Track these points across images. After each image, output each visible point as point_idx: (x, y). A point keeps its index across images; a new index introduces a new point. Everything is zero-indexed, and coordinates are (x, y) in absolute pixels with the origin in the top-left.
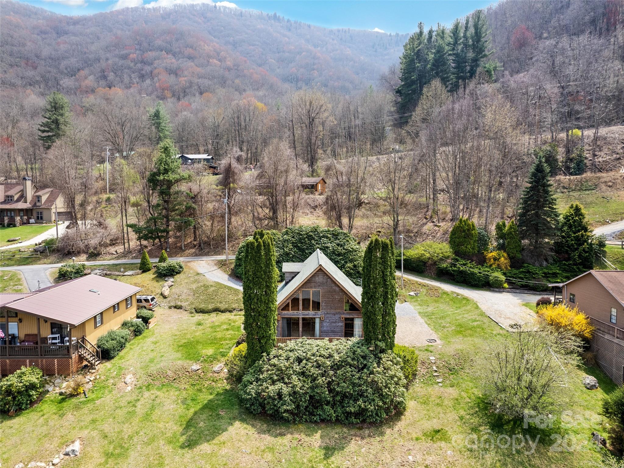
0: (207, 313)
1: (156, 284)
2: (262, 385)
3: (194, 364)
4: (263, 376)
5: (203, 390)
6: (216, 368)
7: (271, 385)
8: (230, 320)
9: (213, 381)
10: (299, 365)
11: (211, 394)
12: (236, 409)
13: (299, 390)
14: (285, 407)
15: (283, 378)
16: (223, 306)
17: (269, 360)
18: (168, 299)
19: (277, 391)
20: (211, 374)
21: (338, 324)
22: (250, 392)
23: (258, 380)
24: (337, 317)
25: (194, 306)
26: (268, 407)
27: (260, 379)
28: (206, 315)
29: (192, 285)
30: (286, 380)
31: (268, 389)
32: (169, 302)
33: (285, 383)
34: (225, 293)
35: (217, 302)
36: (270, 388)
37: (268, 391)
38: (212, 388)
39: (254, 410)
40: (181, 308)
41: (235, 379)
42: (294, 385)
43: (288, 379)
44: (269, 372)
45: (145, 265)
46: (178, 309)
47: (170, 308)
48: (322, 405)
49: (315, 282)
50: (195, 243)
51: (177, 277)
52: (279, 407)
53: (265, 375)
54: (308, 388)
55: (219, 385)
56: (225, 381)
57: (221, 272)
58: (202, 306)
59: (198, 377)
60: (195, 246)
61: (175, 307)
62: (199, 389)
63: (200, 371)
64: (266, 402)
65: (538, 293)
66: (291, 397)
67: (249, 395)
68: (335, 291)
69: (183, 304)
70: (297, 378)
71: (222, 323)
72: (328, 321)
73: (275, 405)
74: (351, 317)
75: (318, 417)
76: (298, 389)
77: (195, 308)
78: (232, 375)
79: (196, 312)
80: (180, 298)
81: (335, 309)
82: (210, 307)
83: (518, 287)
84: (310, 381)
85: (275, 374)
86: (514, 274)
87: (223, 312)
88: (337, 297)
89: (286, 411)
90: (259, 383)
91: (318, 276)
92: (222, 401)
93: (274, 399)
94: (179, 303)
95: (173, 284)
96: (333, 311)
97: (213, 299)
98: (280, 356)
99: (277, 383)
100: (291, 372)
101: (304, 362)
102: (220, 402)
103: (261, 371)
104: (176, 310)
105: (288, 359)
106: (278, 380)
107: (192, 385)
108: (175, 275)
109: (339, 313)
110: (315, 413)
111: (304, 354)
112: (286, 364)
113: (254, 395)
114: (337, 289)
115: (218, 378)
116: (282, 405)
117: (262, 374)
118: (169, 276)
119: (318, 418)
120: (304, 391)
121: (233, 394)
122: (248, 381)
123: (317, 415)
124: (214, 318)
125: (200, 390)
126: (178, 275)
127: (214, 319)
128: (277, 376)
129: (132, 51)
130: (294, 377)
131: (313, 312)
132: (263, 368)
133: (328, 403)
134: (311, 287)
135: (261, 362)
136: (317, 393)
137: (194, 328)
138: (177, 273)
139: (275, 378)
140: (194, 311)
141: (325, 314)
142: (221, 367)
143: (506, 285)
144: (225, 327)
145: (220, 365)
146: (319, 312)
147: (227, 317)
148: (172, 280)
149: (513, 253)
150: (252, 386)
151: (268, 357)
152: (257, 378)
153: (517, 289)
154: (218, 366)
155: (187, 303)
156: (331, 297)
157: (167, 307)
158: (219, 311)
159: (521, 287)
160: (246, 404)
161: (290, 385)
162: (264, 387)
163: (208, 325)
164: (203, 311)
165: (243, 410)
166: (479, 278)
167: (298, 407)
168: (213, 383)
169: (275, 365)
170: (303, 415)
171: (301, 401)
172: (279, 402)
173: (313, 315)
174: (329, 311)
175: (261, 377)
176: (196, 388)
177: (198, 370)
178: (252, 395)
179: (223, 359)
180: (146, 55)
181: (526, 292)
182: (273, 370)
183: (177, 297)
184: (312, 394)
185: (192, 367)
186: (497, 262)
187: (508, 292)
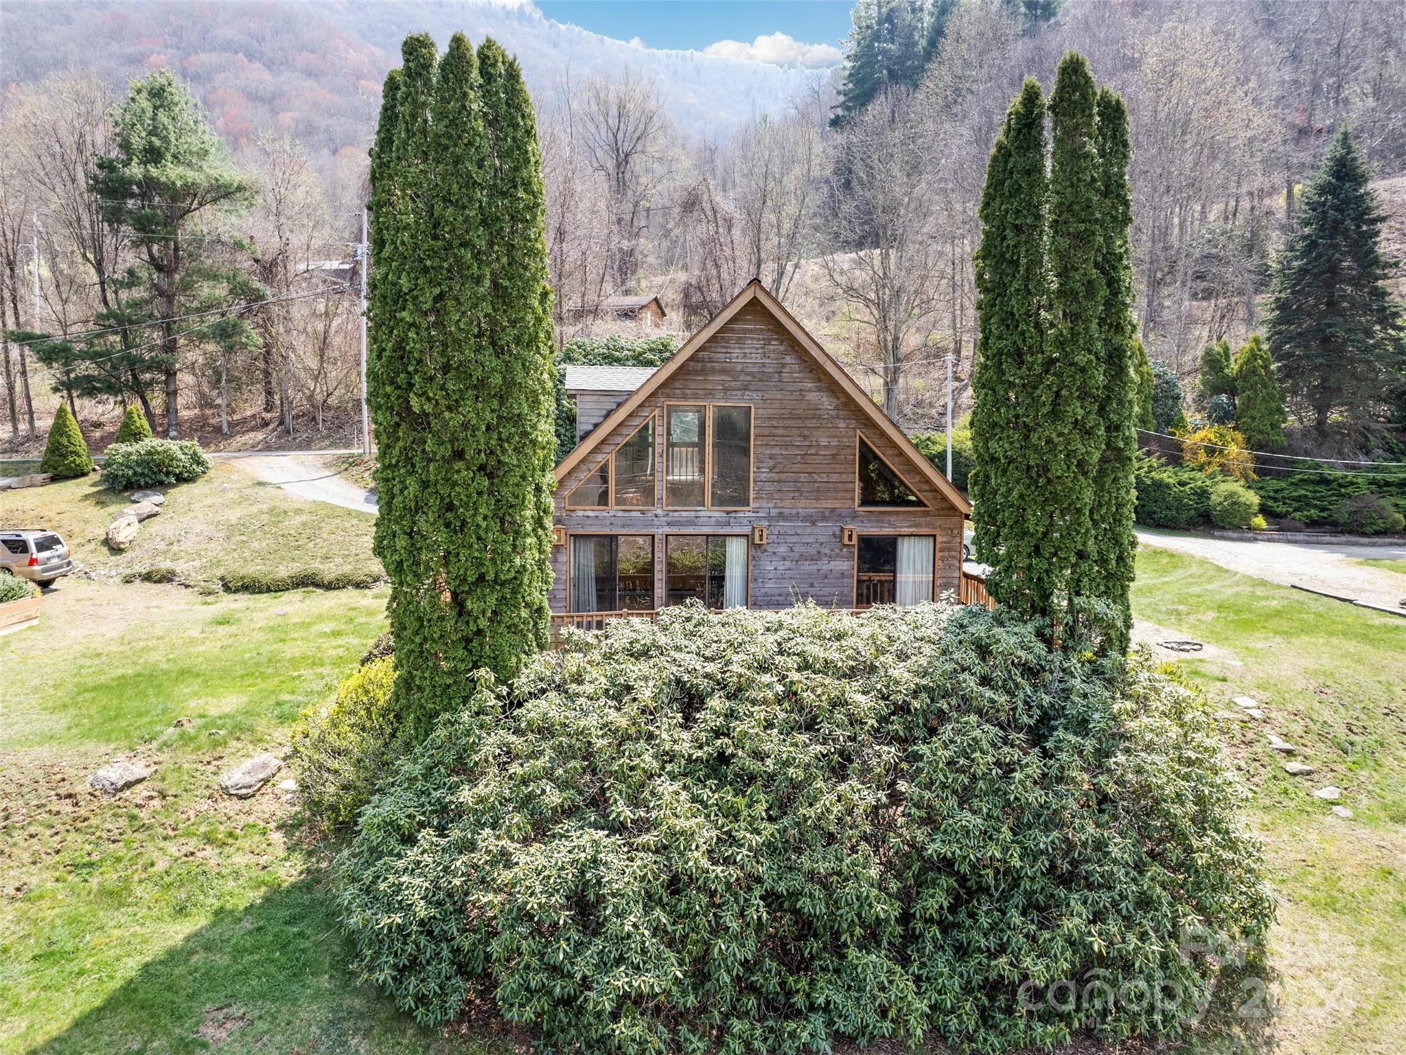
0: (269, 590)
1: (92, 511)
2: (471, 846)
3: (121, 756)
4: (481, 789)
5: (139, 891)
6: (236, 773)
7: (526, 841)
8: (354, 609)
9: (209, 839)
10: (685, 727)
11: (181, 911)
12: (318, 995)
13: (705, 863)
14: (621, 980)
15: (599, 802)
16: (330, 571)
17: (514, 703)
18: (128, 555)
19: (570, 874)
20: (205, 805)
21: (825, 566)
22: (398, 888)
23: (445, 816)
24: (825, 530)
25: (220, 572)
26: (508, 984)
27: (460, 812)
28: (265, 598)
29: (227, 511)
30: (622, 810)
31: (509, 865)
32: (130, 564)
33: (617, 828)
34: (344, 530)
35: (313, 557)
36: (521, 858)
37: (506, 876)
38: (200, 877)
39: (421, 999)
40: (170, 580)
41: (325, 825)
42: (673, 834)
43: (634, 801)
44: (515, 768)
45: (64, 456)
46: (160, 581)
47: (128, 580)
48: (839, 950)
49: (724, 371)
50: (268, 416)
51: (181, 493)
52: (586, 984)
53: (489, 786)
54: (756, 853)
55: (240, 860)
56: (277, 837)
57: (342, 482)
58: (254, 569)
59: (123, 822)
60: (266, 424)
61: (148, 577)
62: (110, 886)
63: (141, 792)
64: (495, 947)
65: (1365, 540)
66: (658, 912)
67: (389, 909)
68: (814, 413)
69: (179, 567)
70: (684, 795)
71: (320, 618)
72: (782, 549)
73: (555, 970)
74: (888, 531)
75: (818, 1020)
76: (698, 859)
77: (222, 579)
78: (315, 806)
79: (227, 588)
80: (175, 548)
81: (818, 494)
82: (283, 571)
83: (1298, 524)
84: (760, 809)
85: (549, 775)
86: (1276, 491)
87: (329, 587)
88: (824, 441)
89: (631, 1002)
90: (455, 833)
91: (740, 341)
92: (239, 952)
93: (545, 932)
94: (164, 565)
95: (157, 509)
96: (805, 506)
97: (297, 548)
98: (578, 679)
99: (567, 824)
100: (649, 761)
101: (716, 702)
102: (222, 960)
103: (465, 770)
104: (147, 585)
105: (620, 692)
106: (569, 811)
107: (75, 867)
108: (173, 486)
109: (834, 514)
110: (799, 1001)
111: (711, 668)
112: (613, 715)
113: (422, 910)
114: (826, 402)
115: (243, 820)
116: (603, 966)
117: (473, 782)
118: (148, 487)
119: (822, 1031)
120: (734, 873)
121: (314, 904)
122: (390, 826)
123: (812, 1008)
124: (293, 604)
125: (115, 897)
126: (184, 488)
127: (289, 609)
128: (563, 785)
129: (157, 48)
130: (667, 788)
131: (717, 513)
132: (474, 748)
133: (872, 936)
134: (710, 394)
135: (465, 716)
136: (812, 876)
137: (195, 633)
138: (181, 479)
139: (554, 797)
140: (218, 586)
141: (769, 518)
142: (265, 766)
143: (1260, 521)
144: (328, 627)
145: (260, 757)
146: (745, 513)
147: (344, 601)
148: (158, 498)
149: (1261, 432)
150: (412, 853)
151: (504, 690)
152: (443, 809)
153: (1298, 530)
154: (248, 764)
155: (197, 564)
156: (798, 441)
157: (118, 580)
158: (317, 586)
159: (1307, 525)
160: (371, 970)
161: (648, 838)
162: (480, 858)
163: (261, 624)
164: (251, 587)
165: (358, 1003)
166: (1179, 499)
167: (700, 971)
168: (209, 851)
169: (545, 730)
170: (726, 1016)
171: (718, 929)
172: (579, 948)
173: (719, 524)
174: (787, 506)
175: (466, 795)
176: (94, 882)
177: (128, 785)
178: (407, 908)
179: (282, 734)
180: (192, 59)
181: (1327, 538)
182: (534, 755)
183: (162, 546)
184: (781, 888)
185: (101, 773)
186: (1217, 459)
187: (1269, 540)
